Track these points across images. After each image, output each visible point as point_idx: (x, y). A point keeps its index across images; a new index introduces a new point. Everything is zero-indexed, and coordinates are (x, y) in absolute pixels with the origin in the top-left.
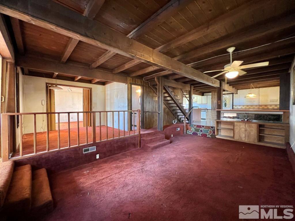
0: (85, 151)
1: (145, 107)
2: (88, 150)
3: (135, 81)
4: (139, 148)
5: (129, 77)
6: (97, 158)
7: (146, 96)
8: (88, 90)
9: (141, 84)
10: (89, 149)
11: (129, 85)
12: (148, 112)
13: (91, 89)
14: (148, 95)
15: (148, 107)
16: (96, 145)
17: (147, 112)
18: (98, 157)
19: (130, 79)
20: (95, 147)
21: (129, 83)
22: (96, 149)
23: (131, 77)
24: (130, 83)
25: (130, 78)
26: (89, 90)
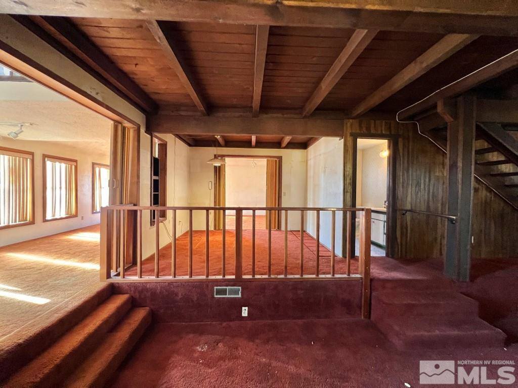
0: (219, 292)
1: (400, 198)
2: (224, 292)
3: (368, 129)
4: (363, 317)
5: (349, 119)
6: (243, 315)
7: (406, 165)
8: (276, 160)
9: (388, 133)
10: (226, 289)
11: (350, 139)
12: (409, 211)
13: (280, 158)
14: (415, 162)
15: (414, 197)
16: (241, 283)
17: (407, 211)
18: (245, 312)
19: (351, 125)
20: (240, 288)
21: (349, 135)
22: (242, 293)
23: (354, 118)
24: (351, 135)
25: (351, 121)
26: (278, 160)
